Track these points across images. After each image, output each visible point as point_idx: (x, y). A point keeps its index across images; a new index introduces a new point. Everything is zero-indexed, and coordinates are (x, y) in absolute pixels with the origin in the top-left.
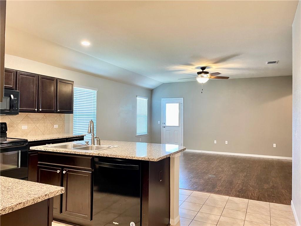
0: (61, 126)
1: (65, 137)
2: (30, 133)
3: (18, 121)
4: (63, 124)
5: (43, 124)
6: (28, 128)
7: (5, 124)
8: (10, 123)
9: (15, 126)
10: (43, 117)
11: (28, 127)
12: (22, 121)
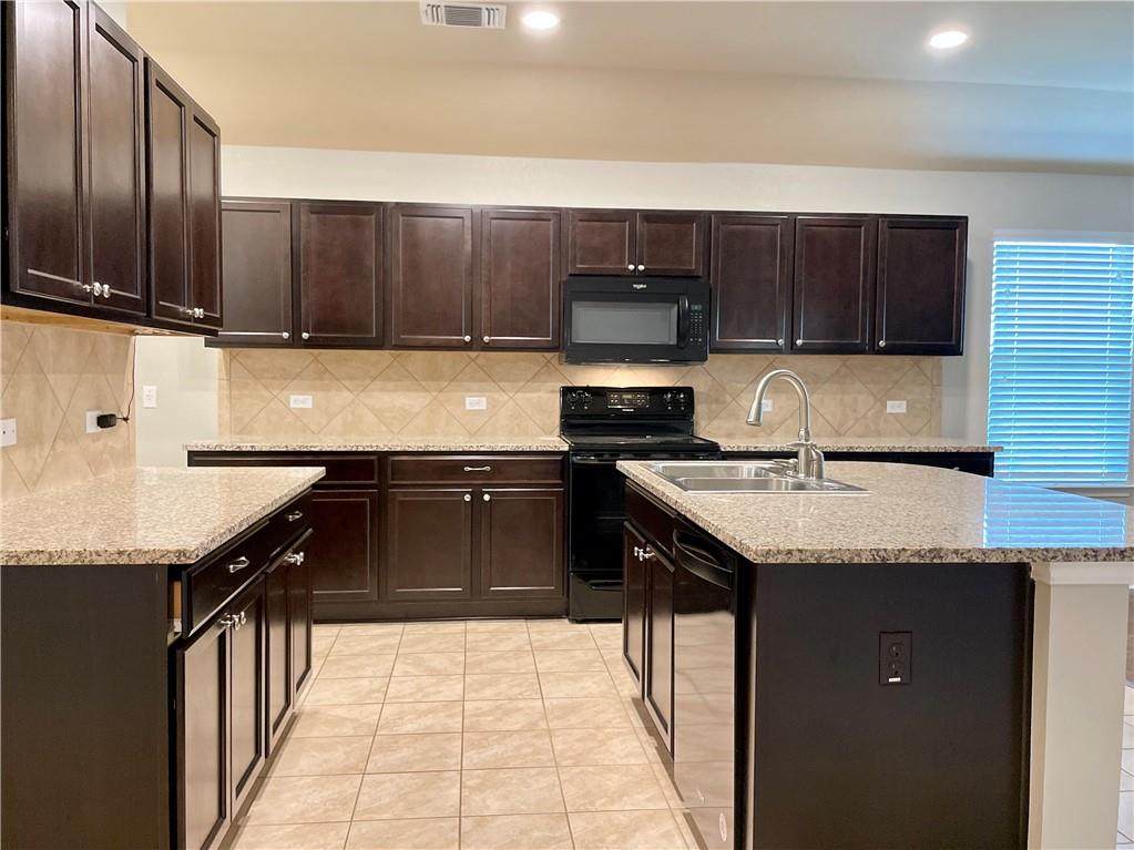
0: (919, 406)
1: (887, 450)
2: (783, 428)
3: (740, 382)
4: (932, 400)
5: (839, 397)
6: (774, 408)
7: (689, 391)
8: (710, 390)
9: (729, 399)
10: (837, 372)
11: (774, 404)
12: (751, 383)
